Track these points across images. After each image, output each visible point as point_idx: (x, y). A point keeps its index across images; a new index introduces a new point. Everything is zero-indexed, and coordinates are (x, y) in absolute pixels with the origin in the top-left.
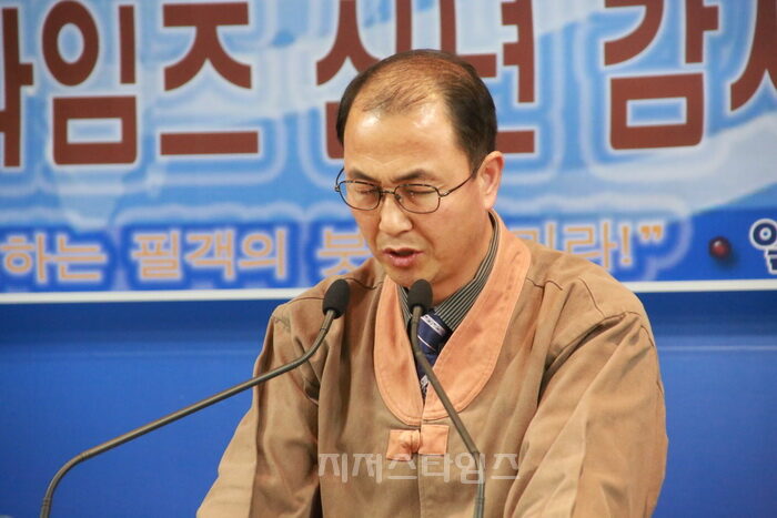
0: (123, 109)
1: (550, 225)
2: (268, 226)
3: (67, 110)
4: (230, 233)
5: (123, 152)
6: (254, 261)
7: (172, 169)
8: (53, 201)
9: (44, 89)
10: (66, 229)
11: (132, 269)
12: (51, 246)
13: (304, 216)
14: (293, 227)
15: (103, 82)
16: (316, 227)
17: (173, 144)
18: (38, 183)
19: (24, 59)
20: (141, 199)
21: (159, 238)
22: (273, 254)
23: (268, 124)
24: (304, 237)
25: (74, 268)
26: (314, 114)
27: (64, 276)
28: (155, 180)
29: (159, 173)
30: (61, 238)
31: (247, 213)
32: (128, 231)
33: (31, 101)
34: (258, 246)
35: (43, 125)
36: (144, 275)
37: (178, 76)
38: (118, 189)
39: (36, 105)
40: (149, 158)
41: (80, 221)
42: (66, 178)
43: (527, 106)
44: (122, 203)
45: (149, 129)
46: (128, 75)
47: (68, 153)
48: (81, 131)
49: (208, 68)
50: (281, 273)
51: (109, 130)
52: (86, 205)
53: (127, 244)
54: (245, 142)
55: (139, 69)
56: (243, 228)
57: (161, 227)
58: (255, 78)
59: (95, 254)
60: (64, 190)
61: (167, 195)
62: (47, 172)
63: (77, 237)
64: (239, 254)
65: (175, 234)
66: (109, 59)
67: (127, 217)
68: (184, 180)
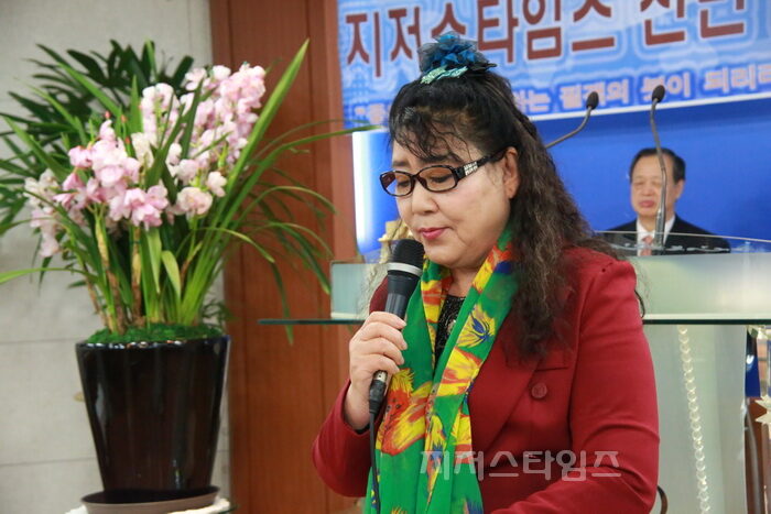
0: (555, 33)
1: (751, 67)
2: (619, 80)
3: (532, 36)
4: (602, 85)
5: (555, 52)
6: (613, 96)
7: (577, 57)
8: (527, 77)
9: (524, 27)
10: (532, 88)
11: (560, 104)
12: (527, 96)
13: (635, 73)
14: (631, 79)
15: (548, 22)
16: (641, 79)
17: (578, 46)
18: (521, 70)
19: (515, 15)
20: (564, 72)
21: (572, 89)
22: (622, 91)
23: (619, 33)
24: (636, 83)
25: (537, 105)
26: (639, 27)
27: (533, 109)
28: (570, 63)
29: (571, 59)
30: (531, 93)
31: (610, 74)
32: (559, 87)
33: (518, 34)
34: (615, 89)
35: (522, 43)
36: (566, 106)
37: (579, 16)
38: (554, 69)
39: (520, 35)
40: (567, 54)
41: (538, 84)
42: (532, 66)
43: (740, 12)
44: (556, 74)
45: (567, 40)
46: (558, 17)
47: (533, 55)
48: (538, 45)
49: (592, 11)
50: (626, 101)
51: (550, 43)
52: (541, 77)
53: (558, 93)
54: (608, 42)
55: (562, 14)
56: (608, 81)
57: (572, 84)
58: (613, 12)
59: (545, 98)
60: (532, 71)
61: (575, 69)
62: (525, 64)
63: (538, 91)
64: (607, 93)
65: (578, 87)
66: (550, 10)
67: (558, 80)
68: (581, 62)
